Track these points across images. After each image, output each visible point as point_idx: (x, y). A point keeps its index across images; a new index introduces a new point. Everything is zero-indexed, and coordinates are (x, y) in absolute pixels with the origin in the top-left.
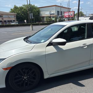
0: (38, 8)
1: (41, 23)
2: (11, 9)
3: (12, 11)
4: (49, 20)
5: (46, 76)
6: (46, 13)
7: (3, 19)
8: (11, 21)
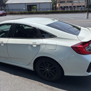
7: (73, 4)
8: (80, 6)
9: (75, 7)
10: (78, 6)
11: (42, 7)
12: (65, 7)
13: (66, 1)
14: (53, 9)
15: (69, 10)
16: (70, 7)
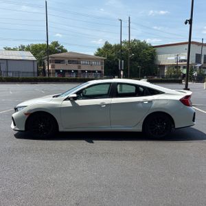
0: (154, 47)
1: (156, 78)
2: (99, 50)
3: (100, 53)
4: (175, 72)
5: (61, 129)
6: (169, 58)
7: (79, 67)
8: (94, 72)
9: (83, 71)
10: (89, 71)
11: (12, 68)
12: (64, 71)
13: (67, 61)
14: (38, 73)
15: (74, 76)
16: (76, 71)
